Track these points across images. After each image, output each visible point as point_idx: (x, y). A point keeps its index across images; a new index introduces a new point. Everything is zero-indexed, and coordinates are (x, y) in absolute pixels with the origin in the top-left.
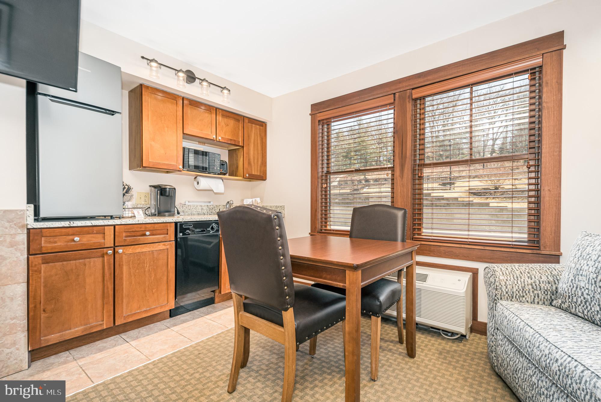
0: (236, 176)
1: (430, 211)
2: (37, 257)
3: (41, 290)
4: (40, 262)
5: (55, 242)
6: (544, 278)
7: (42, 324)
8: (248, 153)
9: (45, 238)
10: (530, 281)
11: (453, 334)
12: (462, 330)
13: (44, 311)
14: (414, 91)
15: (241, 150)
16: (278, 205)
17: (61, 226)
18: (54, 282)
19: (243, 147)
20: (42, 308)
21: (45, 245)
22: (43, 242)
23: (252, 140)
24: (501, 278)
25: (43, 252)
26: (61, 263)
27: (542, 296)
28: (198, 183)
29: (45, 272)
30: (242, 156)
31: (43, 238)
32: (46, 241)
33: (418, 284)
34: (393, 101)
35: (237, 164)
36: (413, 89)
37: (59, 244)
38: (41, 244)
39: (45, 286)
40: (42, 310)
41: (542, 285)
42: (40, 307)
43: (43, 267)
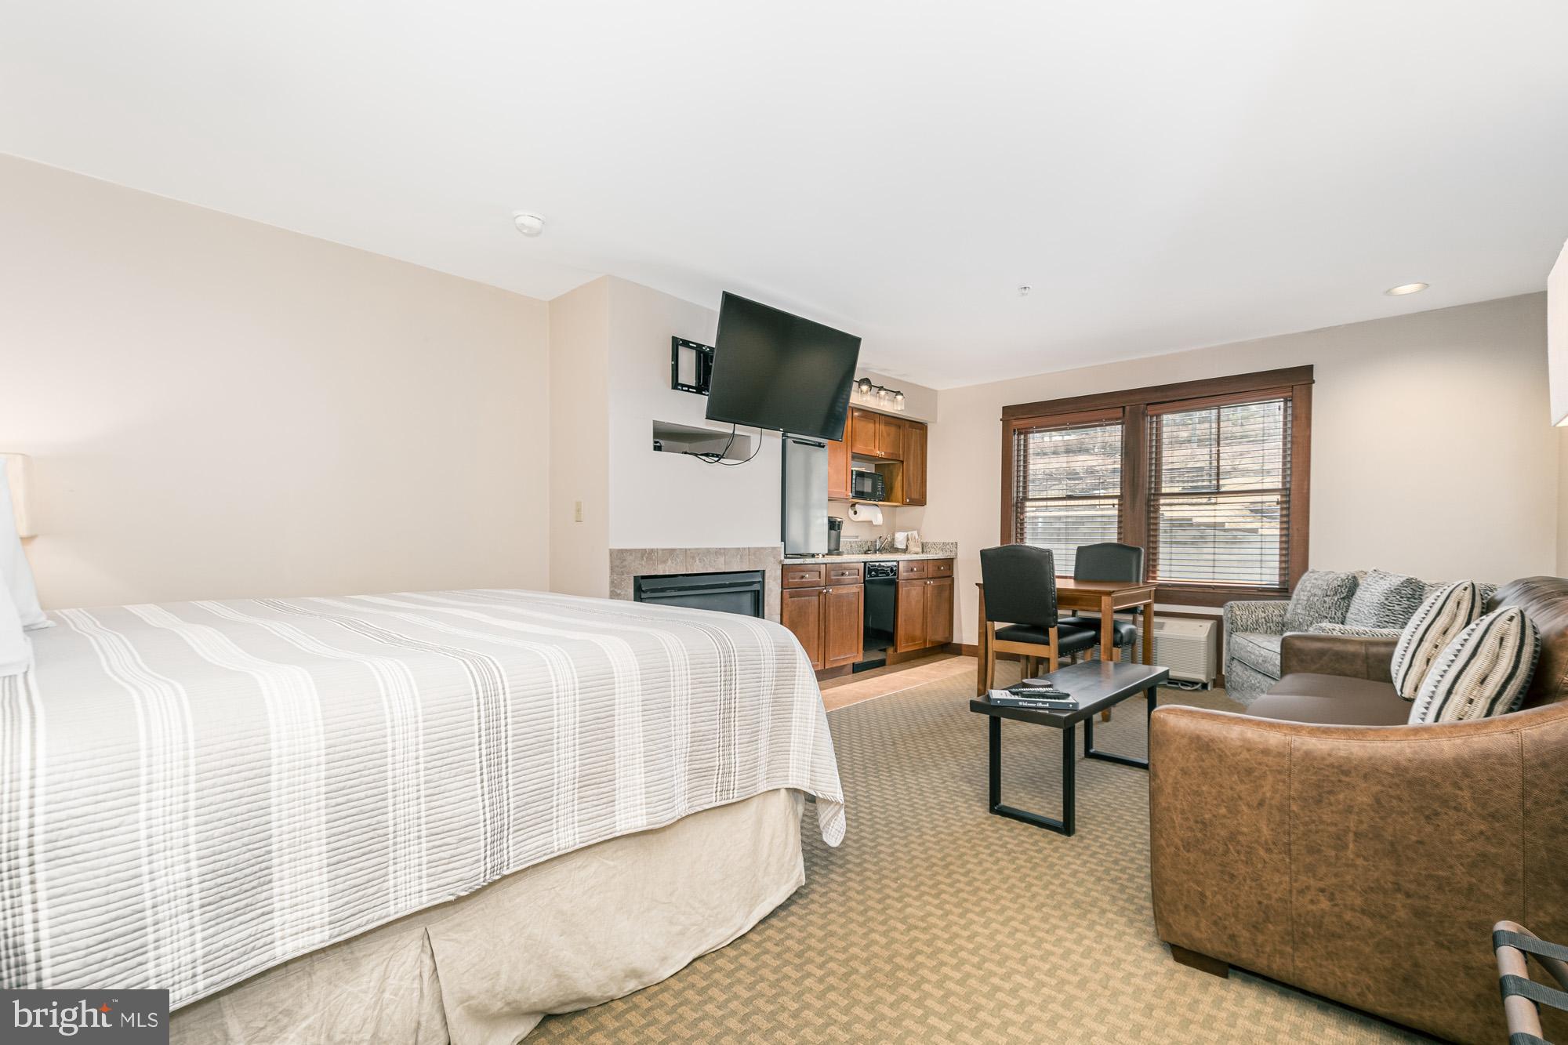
0: (888, 501)
1: (1168, 550)
4: (788, 596)
5: (795, 578)
6: (1276, 612)
8: (908, 470)
9: (791, 573)
10: (1263, 615)
11: (1193, 683)
12: (1202, 677)
14: (1149, 407)
15: (900, 464)
16: (947, 541)
19: (902, 462)
23: (912, 452)
24: (1238, 613)
27: (1273, 629)
28: (855, 513)
30: (901, 474)
31: (789, 575)
33: (1156, 633)
34: (1121, 415)
35: (891, 484)
36: (1148, 404)
37: (797, 580)
41: (1274, 618)
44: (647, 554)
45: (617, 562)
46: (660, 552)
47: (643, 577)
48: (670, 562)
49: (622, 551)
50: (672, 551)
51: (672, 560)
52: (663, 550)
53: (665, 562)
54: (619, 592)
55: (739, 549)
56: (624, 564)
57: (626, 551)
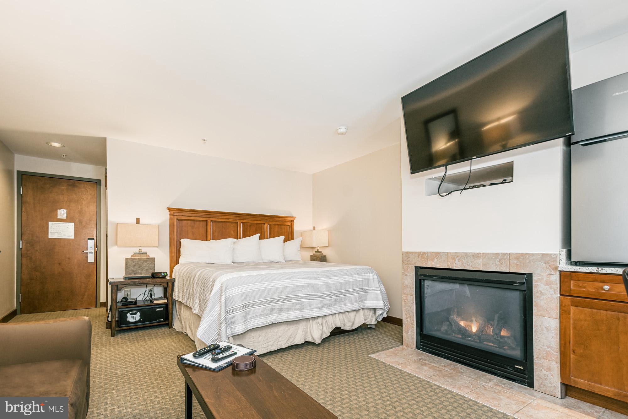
2: (566, 298)
3: (570, 331)
4: (570, 303)
5: (585, 287)
7: (571, 364)
9: (575, 281)
13: (574, 352)
17: (589, 271)
18: (583, 327)
20: (571, 348)
21: (575, 288)
22: (572, 285)
25: (572, 295)
26: (590, 310)
29: (574, 314)
31: (572, 282)
32: (574, 285)
37: (588, 289)
38: (570, 287)
39: (574, 328)
40: (571, 350)
42: (570, 347)
43: (572, 309)
44: (421, 255)
45: (405, 258)
46: (429, 254)
47: (421, 268)
48: (436, 260)
49: (408, 253)
50: (437, 254)
51: (437, 259)
52: (431, 253)
53: (432, 260)
54: (406, 273)
55: (498, 254)
56: (409, 259)
57: (410, 252)
